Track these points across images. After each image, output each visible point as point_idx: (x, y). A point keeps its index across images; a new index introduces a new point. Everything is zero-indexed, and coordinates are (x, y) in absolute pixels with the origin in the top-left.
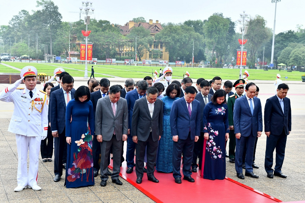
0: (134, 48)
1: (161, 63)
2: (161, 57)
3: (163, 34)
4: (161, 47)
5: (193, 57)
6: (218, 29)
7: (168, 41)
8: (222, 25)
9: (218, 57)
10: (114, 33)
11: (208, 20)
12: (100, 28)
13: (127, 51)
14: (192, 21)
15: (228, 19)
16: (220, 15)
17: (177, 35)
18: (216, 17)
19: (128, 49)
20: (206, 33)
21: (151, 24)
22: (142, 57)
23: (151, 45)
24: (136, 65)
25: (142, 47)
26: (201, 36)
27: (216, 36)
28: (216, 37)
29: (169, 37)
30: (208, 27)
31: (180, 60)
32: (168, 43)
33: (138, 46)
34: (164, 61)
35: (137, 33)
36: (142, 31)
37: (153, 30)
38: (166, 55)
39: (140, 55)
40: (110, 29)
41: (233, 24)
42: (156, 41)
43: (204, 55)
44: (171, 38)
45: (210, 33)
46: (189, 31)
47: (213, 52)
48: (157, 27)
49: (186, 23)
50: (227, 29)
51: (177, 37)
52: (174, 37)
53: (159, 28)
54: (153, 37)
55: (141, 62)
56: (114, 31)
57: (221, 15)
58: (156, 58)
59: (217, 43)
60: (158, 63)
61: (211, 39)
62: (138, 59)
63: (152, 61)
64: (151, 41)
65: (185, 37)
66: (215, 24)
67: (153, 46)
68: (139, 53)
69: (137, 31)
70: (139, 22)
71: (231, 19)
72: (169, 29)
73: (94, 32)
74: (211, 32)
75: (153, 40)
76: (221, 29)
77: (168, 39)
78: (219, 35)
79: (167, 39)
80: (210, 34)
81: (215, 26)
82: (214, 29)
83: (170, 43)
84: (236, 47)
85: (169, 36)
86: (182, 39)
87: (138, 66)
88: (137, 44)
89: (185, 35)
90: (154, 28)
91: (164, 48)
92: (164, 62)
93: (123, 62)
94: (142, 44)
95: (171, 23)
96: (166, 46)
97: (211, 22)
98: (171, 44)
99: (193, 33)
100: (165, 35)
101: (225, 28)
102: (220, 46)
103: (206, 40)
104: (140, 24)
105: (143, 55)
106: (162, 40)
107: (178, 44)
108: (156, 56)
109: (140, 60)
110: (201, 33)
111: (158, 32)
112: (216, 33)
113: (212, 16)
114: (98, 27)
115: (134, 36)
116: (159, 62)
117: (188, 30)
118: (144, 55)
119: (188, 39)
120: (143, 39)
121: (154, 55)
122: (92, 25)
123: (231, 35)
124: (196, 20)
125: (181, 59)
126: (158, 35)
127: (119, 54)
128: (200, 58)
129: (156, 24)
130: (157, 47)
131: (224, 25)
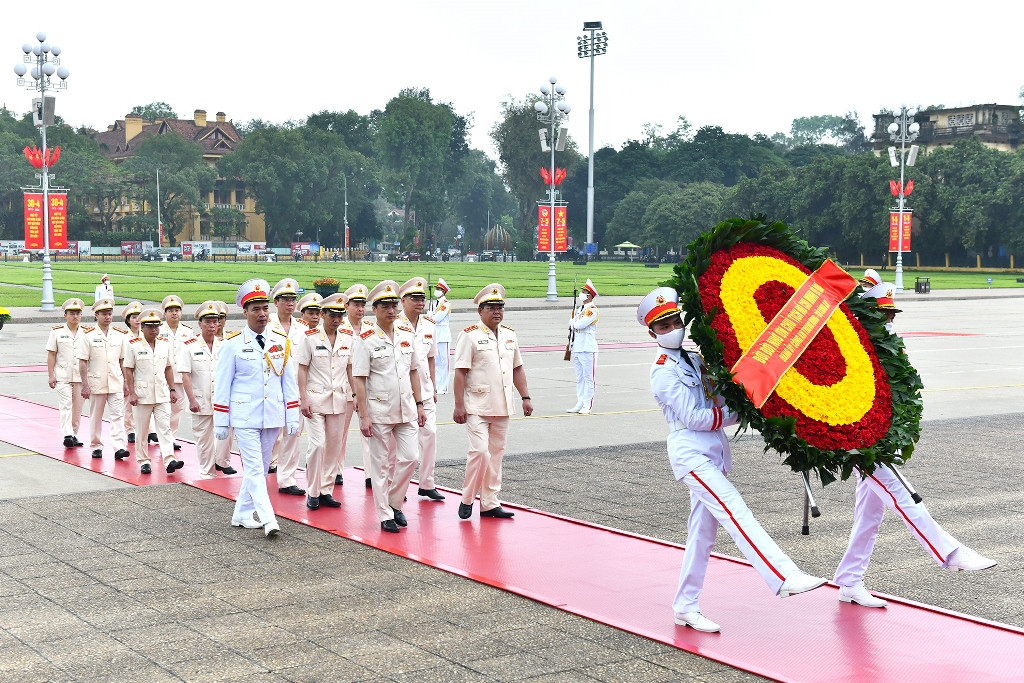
0: (153, 202)
1: (243, 250)
2: (241, 234)
3: (246, 156)
4: (240, 199)
5: (347, 227)
6: (419, 138)
7: (264, 178)
8: (430, 127)
9: (421, 227)
10: (80, 153)
11: (383, 110)
12: (28, 139)
13: (124, 215)
14: (334, 115)
15: (445, 109)
16: (422, 94)
17: (292, 159)
18: (411, 100)
19: (127, 209)
20: (382, 153)
21: (202, 123)
22: (179, 232)
23: (204, 194)
24: (165, 260)
25: (179, 199)
26: (366, 161)
27: (415, 161)
28: (413, 163)
29: (266, 168)
30: (388, 134)
31: (303, 240)
32: (266, 186)
33: (164, 196)
34: (252, 244)
36: (176, 147)
37: (208, 142)
38: (257, 222)
39: (171, 226)
40: (63, 141)
41: (461, 123)
42: (224, 179)
43: (374, 222)
44: (271, 168)
45: (396, 155)
46: (329, 146)
47: (407, 212)
48: (223, 135)
49: (313, 120)
50: (447, 138)
51: (293, 166)
52: (283, 165)
53: (227, 139)
54: (212, 166)
55: (176, 250)
56: (79, 148)
57: (425, 94)
58: (225, 236)
59: (418, 181)
60: (233, 251)
61: (398, 172)
62: (164, 240)
63: (214, 245)
64: (207, 180)
65: (318, 165)
66: (408, 123)
67: (212, 196)
68: (165, 218)
69: (160, 147)
70: (157, 120)
71: (453, 106)
72: (263, 141)
73: (10, 152)
74: (399, 149)
75: (213, 176)
76: (428, 138)
77: (265, 173)
78: (423, 158)
79: (261, 173)
80: (393, 153)
81: (410, 128)
82: (407, 139)
83: (270, 184)
84: (466, 195)
85: (266, 163)
86: (309, 171)
87: (176, 264)
88: (163, 189)
89: (317, 158)
90: (213, 136)
91: (250, 205)
92: (252, 247)
93: (115, 250)
94: (179, 191)
95: (260, 122)
96: (258, 196)
97: (398, 119)
98: (273, 189)
99: (343, 151)
100: (254, 160)
101: (440, 134)
102: (427, 193)
103: (381, 175)
104: (164, 124)
105: (180, 227)
106: (245, 177)
107: (298, 189)
108: (225, 229)
109: (173, 243)
110: (368, 153)
111: (225, 150)
112: (415, 153)
113: (398, 97)
114: (22, 136)
115: (150, 166)
116: (236, 246)
117: (324, 143)
118: (186, 225)
119: (327, 172)
120: (181, 174)
121: (216, 225)
123: (456, 158)
124: (345, 112)
125: (309, 237)
126: (227, 159)
127: (99, 225)
128: (364, 232)
129: (217, 123)
130: (225, 199)
131: (437, 127)
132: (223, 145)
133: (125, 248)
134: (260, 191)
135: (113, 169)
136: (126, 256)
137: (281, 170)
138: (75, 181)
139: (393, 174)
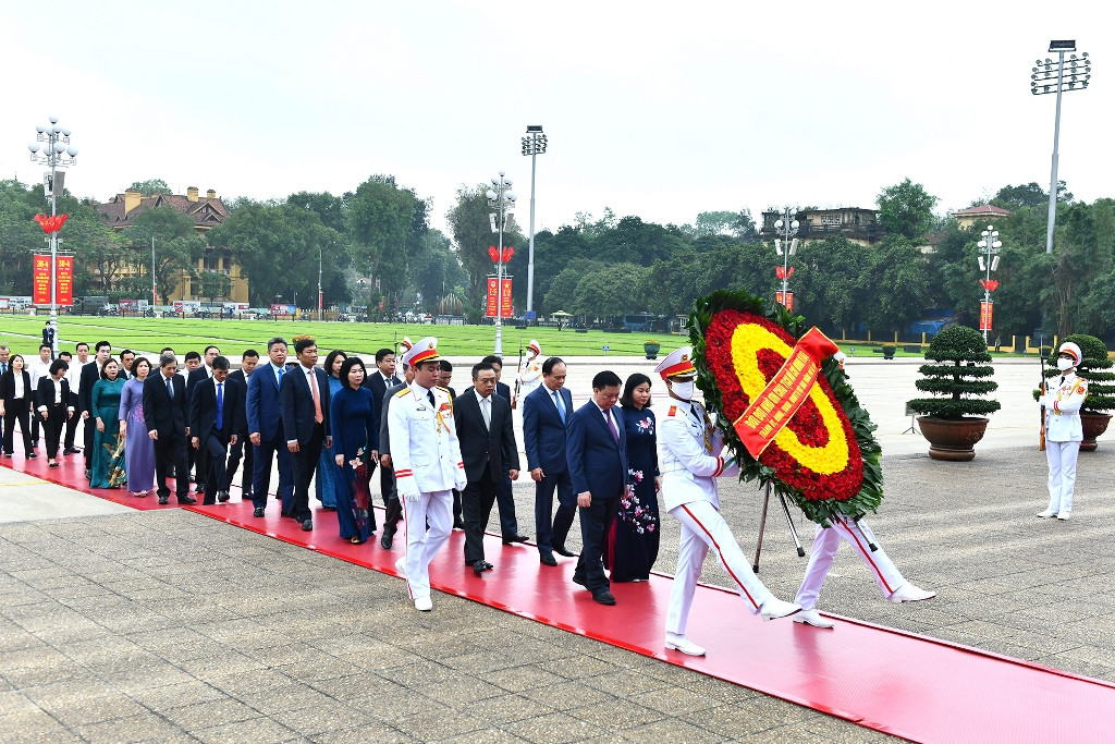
0: (148, 266)
1: (228, 309)
2: (227, 295)
3: (232, 228)
4: (227, 265)
5: (320, 292)
6: (385, 218)
7: (248, 248)
8: (395, 209)
9: (385, 293)
11: (355, 193)
12: (36, 208)
13: (122, 276)
14: (311, 196)
15: (409, 194)
16: (388, 180)
17: (274, 232)
18: (377, 185)
19: (125, 271)
20: (353, 229)
21: (194, 199)
22: (171, 292)
23: (195, 260)
24: (158, 316)
25: (172, 264)
26: (339, 236)
27: (381, 237)
28: (379, 238)
29: (251, 239)
30: (359, 214)
31: (282, 302)
32: (250, 254)
33: (158, 262)
34: (237, 305)
35: (157, 225)
36: (171, 218)
37: (199, 215)
38: (242, 286)
39: (165, 287)
40: (69, 210)
41: (421, 206)
42: (213, 247)
43: (344, 288)
44: (255, 239)
45: (364, 230)
46: (306, 223)
47: (374, 281)
48: (212, 208)
49: (293, 199)
50: (409, 218)
51: (275, 238)
52: (266, 237)
53: (218, 213)
54: (202, 236)
55: (168, 309)
56: (83, 217)
57: (391, 180)
58: (212, 297)
59: (384, 255)
60: (220, 310)
61: (366, 246)
62: (158, 299)
63: (202, 305)
64: (198, 248)
65: (297, 238)
66: (376, 204)
67: (201, 262)
68: (160, 280)
69: (156, 218)
70: (154, 194)
71: (415, 191)
72: (248, 215)
73: (21, 219)
74: (368, 226)
75: (204, 245)
76: (393, 218)
77: (249, 243)
78: (388, 235)
79: (246, 244)
81: (378, 209)
82: (375, 218)
83: (253, 253)
84: (425, 267)
85: (251, 235)
86: (289, 243)
87: (167, 320)
88: (158, 254)
89: (295, 231)
90: (204, 211)
91: (235, 271)
92: (237, 308)
94: (172, 257)
95: (246, 199)
96: (242, 263)
97: (367, 200)
98: (256, 258)
99: (319, 227)
100: (240, 232)
101: (403, 215)
102: (391, 265)
103: (352, 248)
104: (160, 198)
105: (173, 288)
106: (231, 246)
107: (278, 258)
108: (212, 290)
109: (165, 302)
110: (340, 229)
111: (214, 222)
112: (381, 230)
113: (367, 182)
114: (32, 205)
115: (147, 235)
116: (222, 306)
117: (302, 219)
118: (178, 287)
119: (305, 244)
120: (174, 243)
121: (205, 286)
122: (13, 198)
123: (417, 236)
124: (322, 192)
125: (287, 300)
126: (216, 230)
127: (99, 285)
128: (336, 296)
129: (208, 199)
130: (214, 265)
131: (401, 209)
132: (212, 218)
133: (123, 305)
134: (244, 258)
135: (113, 237)
136: (123, 313)
137: (263, 240)
138: (79, 245)
139: (361, 247)
